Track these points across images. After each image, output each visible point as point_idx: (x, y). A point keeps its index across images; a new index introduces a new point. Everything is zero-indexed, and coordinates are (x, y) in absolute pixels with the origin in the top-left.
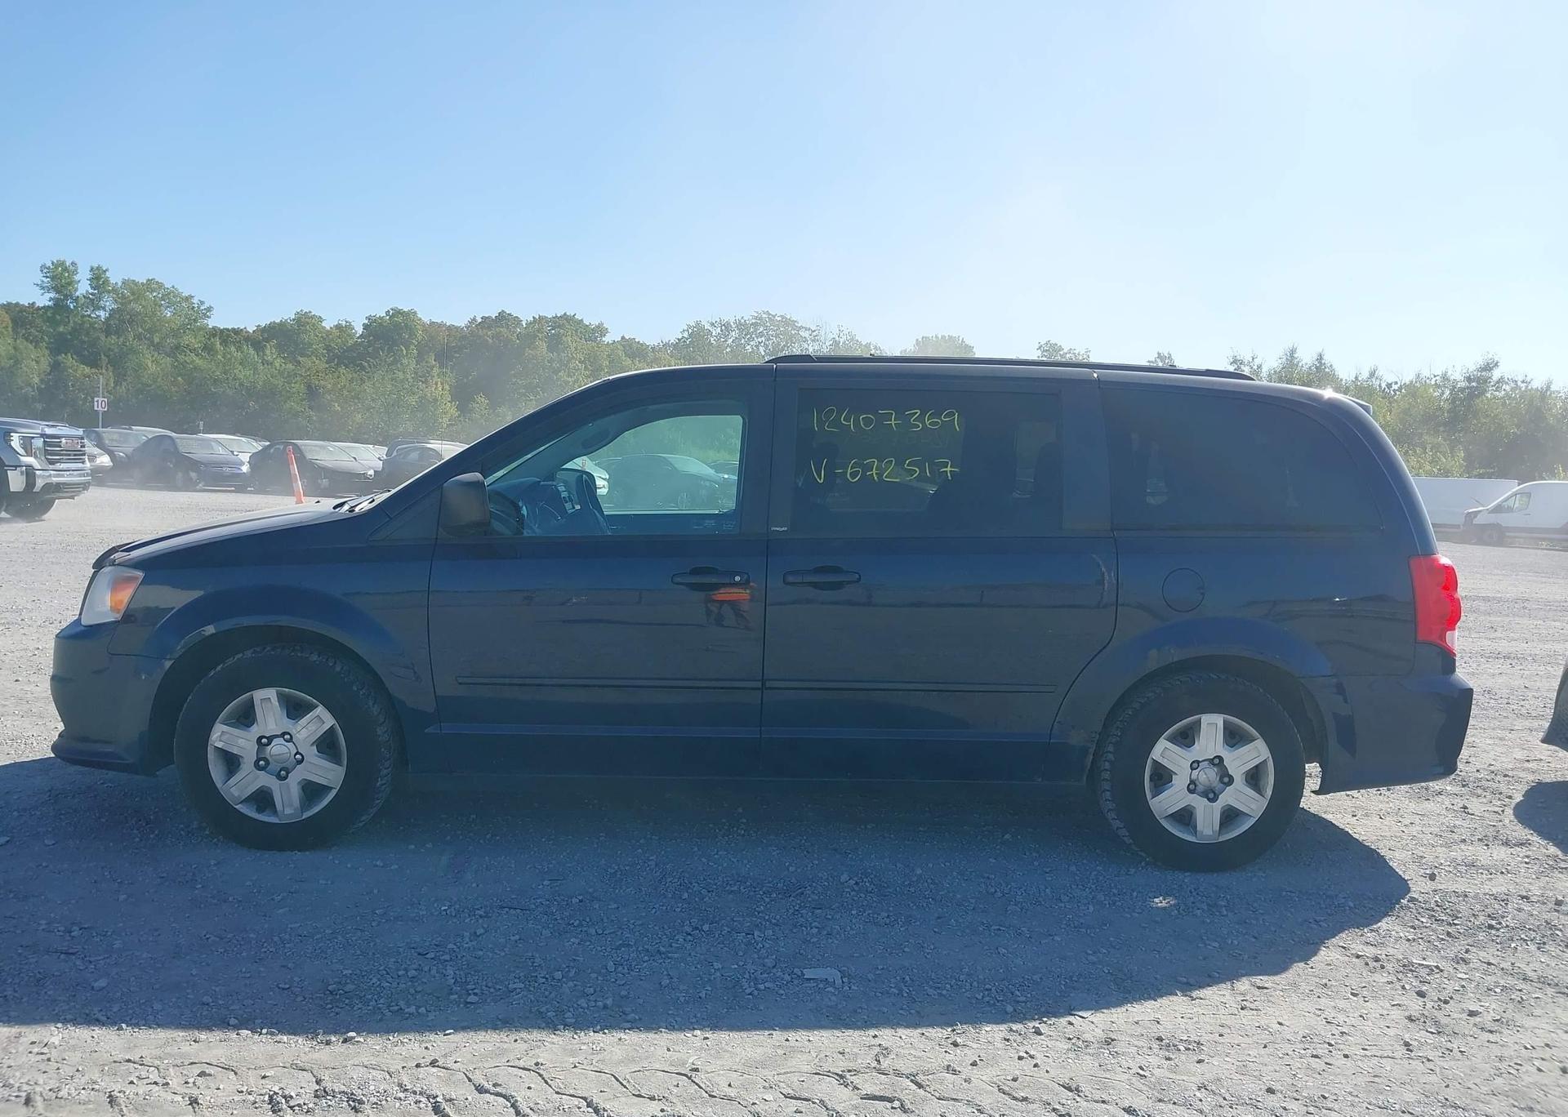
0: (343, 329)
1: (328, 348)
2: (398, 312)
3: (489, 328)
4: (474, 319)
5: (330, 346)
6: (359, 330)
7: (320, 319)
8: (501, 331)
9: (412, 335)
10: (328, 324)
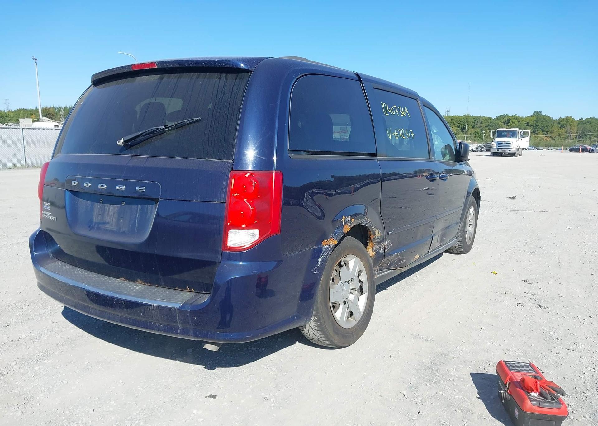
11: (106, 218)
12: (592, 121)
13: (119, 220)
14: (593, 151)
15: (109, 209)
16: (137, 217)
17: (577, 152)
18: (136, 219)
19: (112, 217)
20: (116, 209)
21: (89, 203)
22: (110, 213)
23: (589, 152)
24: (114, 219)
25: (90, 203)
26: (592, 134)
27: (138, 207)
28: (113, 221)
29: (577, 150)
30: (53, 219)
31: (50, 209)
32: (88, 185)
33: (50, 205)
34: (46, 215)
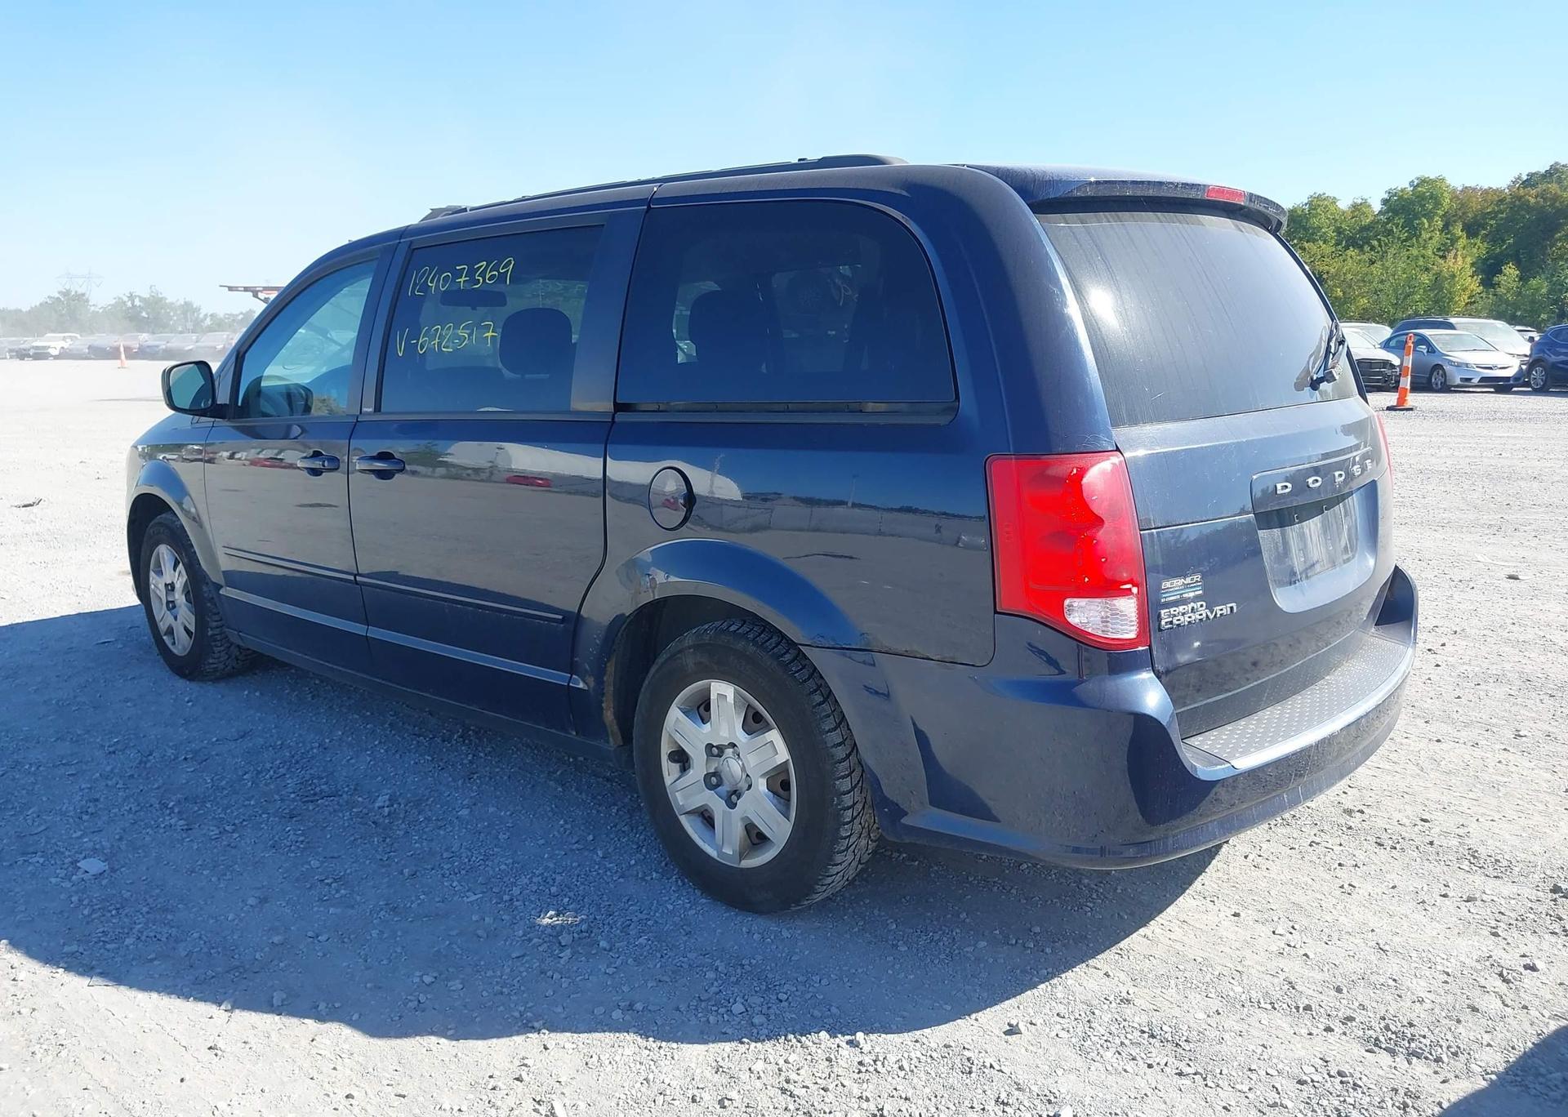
0: (1358, 208)
1: (1339, 231)
2: (1423, 181)
3: (1534, 186)
4: (1519, 178)
5: (1341, 227)
6: (1377, 207)
7: (1334, 201)
8: (1548, 188)
9: (1438, 204)
10: (1344, 204)
11: (1312, 554)
15: (1309, 530)
19: (1317, 546)
20: (1318, 525)
21: (1276, 533)
22: (1314, 538)
24: (1322, 549)
25: (1279, 533)
27: (1340, 507)
28: (1321, 552)
30: (1219, 613)
31: (1201, 592)
32: (1317, 481)
33: (1197, 581)
34: (1182, 618)
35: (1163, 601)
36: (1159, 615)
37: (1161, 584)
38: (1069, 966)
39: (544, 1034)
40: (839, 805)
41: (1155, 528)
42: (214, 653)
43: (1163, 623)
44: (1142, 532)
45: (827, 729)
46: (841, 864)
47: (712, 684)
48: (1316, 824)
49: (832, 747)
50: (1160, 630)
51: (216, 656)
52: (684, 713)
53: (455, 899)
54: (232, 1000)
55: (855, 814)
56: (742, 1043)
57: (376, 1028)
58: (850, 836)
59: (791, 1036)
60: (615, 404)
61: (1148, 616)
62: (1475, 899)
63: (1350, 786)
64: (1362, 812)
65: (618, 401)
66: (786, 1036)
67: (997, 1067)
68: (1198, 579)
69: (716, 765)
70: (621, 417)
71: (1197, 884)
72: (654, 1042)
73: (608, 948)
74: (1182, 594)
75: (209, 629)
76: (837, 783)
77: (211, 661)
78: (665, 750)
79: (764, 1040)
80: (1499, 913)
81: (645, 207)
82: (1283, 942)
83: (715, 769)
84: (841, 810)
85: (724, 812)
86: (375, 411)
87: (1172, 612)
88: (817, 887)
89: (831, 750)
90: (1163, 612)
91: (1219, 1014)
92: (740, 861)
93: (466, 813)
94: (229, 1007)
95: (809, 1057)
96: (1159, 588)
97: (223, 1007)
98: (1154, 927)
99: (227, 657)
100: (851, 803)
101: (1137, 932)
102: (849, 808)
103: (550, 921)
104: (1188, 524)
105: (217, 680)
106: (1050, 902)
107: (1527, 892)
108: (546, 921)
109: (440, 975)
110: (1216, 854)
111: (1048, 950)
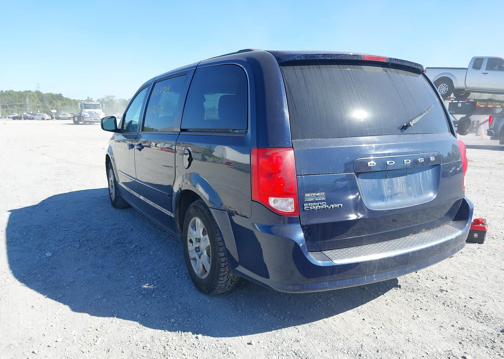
11: (397, 190)
12: (12, 93)
13: (408, 188)
14: (33, 119)
15: (397, 181)
16: (421, 181)
17: (19, 120)
18: (420, 183)
19: (401, 187)
20: (403, 180)
21: (374, 181)
22: (399, 184)
23: (30, 119)
24: (404, 189)
25: (376, 181)
26: (15, 104)
27: (419, 174)
28: (403, 190)
29: (19, 118)
30: (333, 207)
31: (324, 199)
32: (392, 163)
33: (322, 195)
34: (314, 207)
35: (305, 200)
36: (304, 205)
37: (305, 195)
38: (288, 326)
39: (115, 318)
40: (220, 261)
41: (304, 175)
42: (119, 201)
43: (305, 208)
44: (298, 176)
45: (218, 236)
46: (222, 281)
47: (196, 219)
48: (424, 293)
49: (219, 242)
50: (304, 210)
51: (120, 201)
52: (191, 227)
53: (127, 276)
54: (48, 295)
55: (226, 265)
56: (165, 331)
57: (75, 309)
58: (224, 272)
59: (180, 332)
60: (181, 129)
61: (299, 205)
62: (464, 329)
63: (452, 282)
64: (447, 291)
65: (181, 128)
66: (178, 331)
67: (234, 354)
68: (323, 194)
69: (199, 245)
70: (182, 133)
71: (360, 307)
72: (142, 326)
73: (154, 297)
74: (315, 199)
75: (117, 194)
76: (219, 253)
77: (118, 203)
78: (188, 239)
79: (172, 331)
80: (470, 335)
81: (196, 68)
82: (373, 331)
83: (199, 246)
84: (220, 263)
85: (199, 260)
86: (142, 131)
87: (309, 205)
88: (216, 287)
89: (218, 243)
90: (305, 204)
91: (326, 351)
92: (201, 276)
93: (152, 253)
94: (46, 297)
95: (180, 339)
96: (304, 196)
97: (45, 296)
98: (331, 319)
99: (123, 202)
100: (224, 261)
101: (323, 320)
102: (223, 262)
103: (146, 287)
104: (320, 174)
105: (121, 209)
106: (301, 304)
107: (490, 330)
108: (145, 286)
109: (103, 297)
110: (376, 298)
111: (286, 320)
